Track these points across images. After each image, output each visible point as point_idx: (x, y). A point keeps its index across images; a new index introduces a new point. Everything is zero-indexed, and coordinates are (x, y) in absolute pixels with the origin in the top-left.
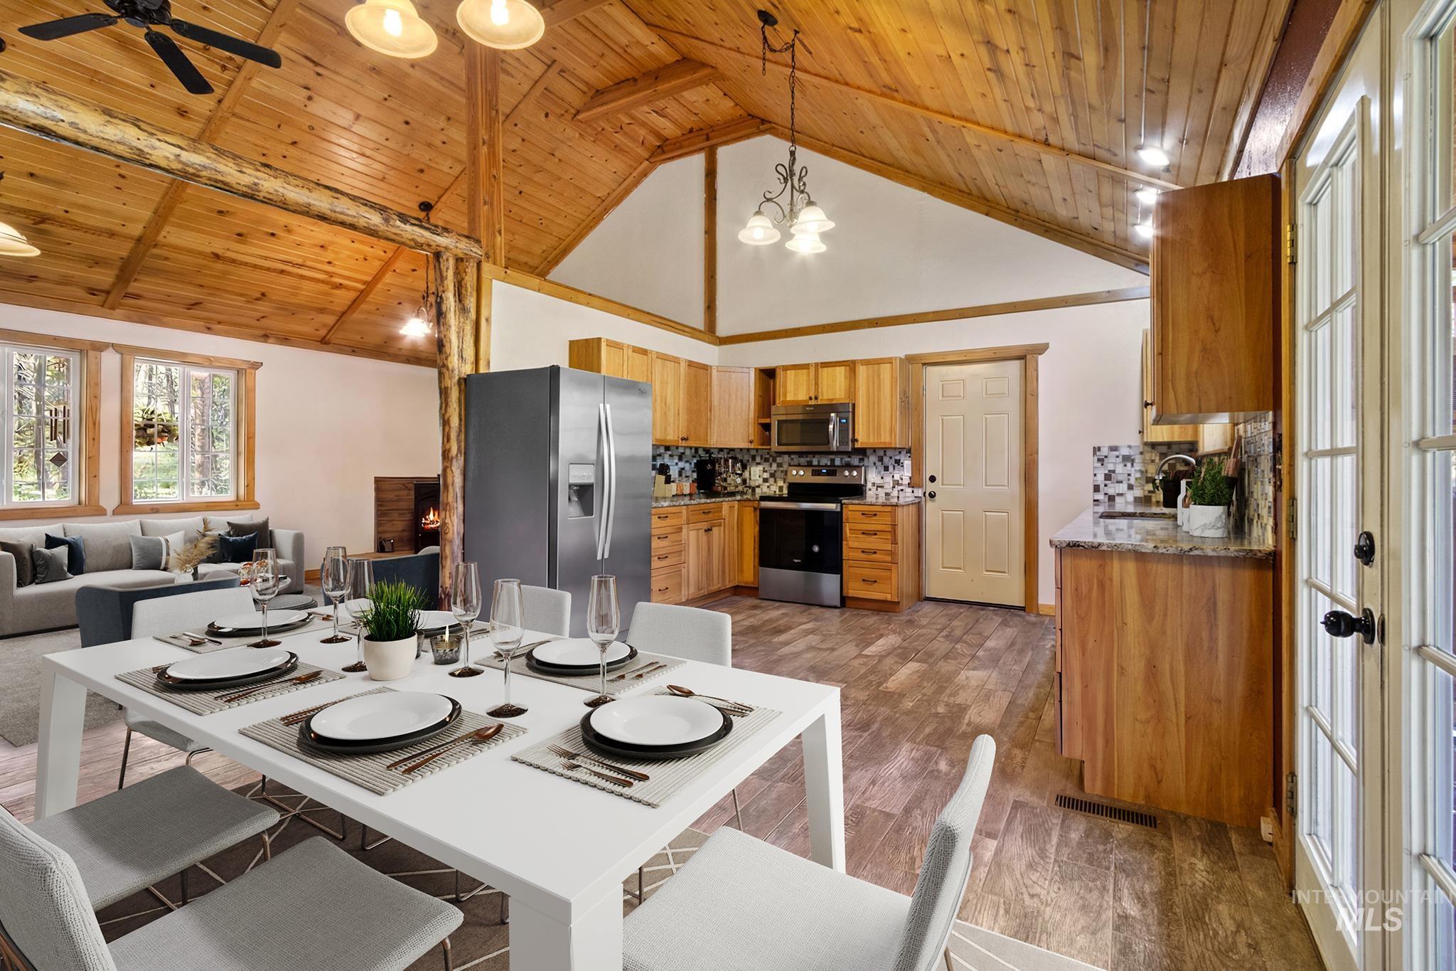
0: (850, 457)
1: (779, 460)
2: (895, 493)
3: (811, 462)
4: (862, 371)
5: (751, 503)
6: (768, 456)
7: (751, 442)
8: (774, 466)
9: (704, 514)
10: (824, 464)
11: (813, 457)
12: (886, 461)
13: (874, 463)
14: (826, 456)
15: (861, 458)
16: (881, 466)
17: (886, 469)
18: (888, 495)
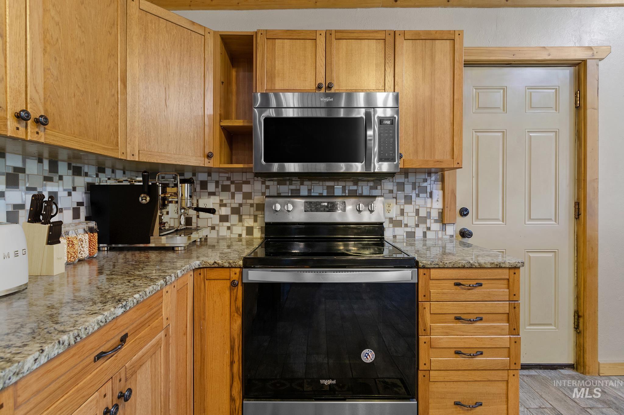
0: (356, 184)
1: (246, 188)
2: (419, 233)
3: (299, 190)
4: (406, 49)
5: (224, 273)
6: (228, 183)
7: (209, 156)
8: (239, 198)
9: (101, 361)
10: (317, 194)
11: (302, 184)
12: (408, 188)
13: (391, 191)
14: (321, 183)
15: (371, 184)
16: (401, 194)
17: (408, 200)
18: (411, 235)
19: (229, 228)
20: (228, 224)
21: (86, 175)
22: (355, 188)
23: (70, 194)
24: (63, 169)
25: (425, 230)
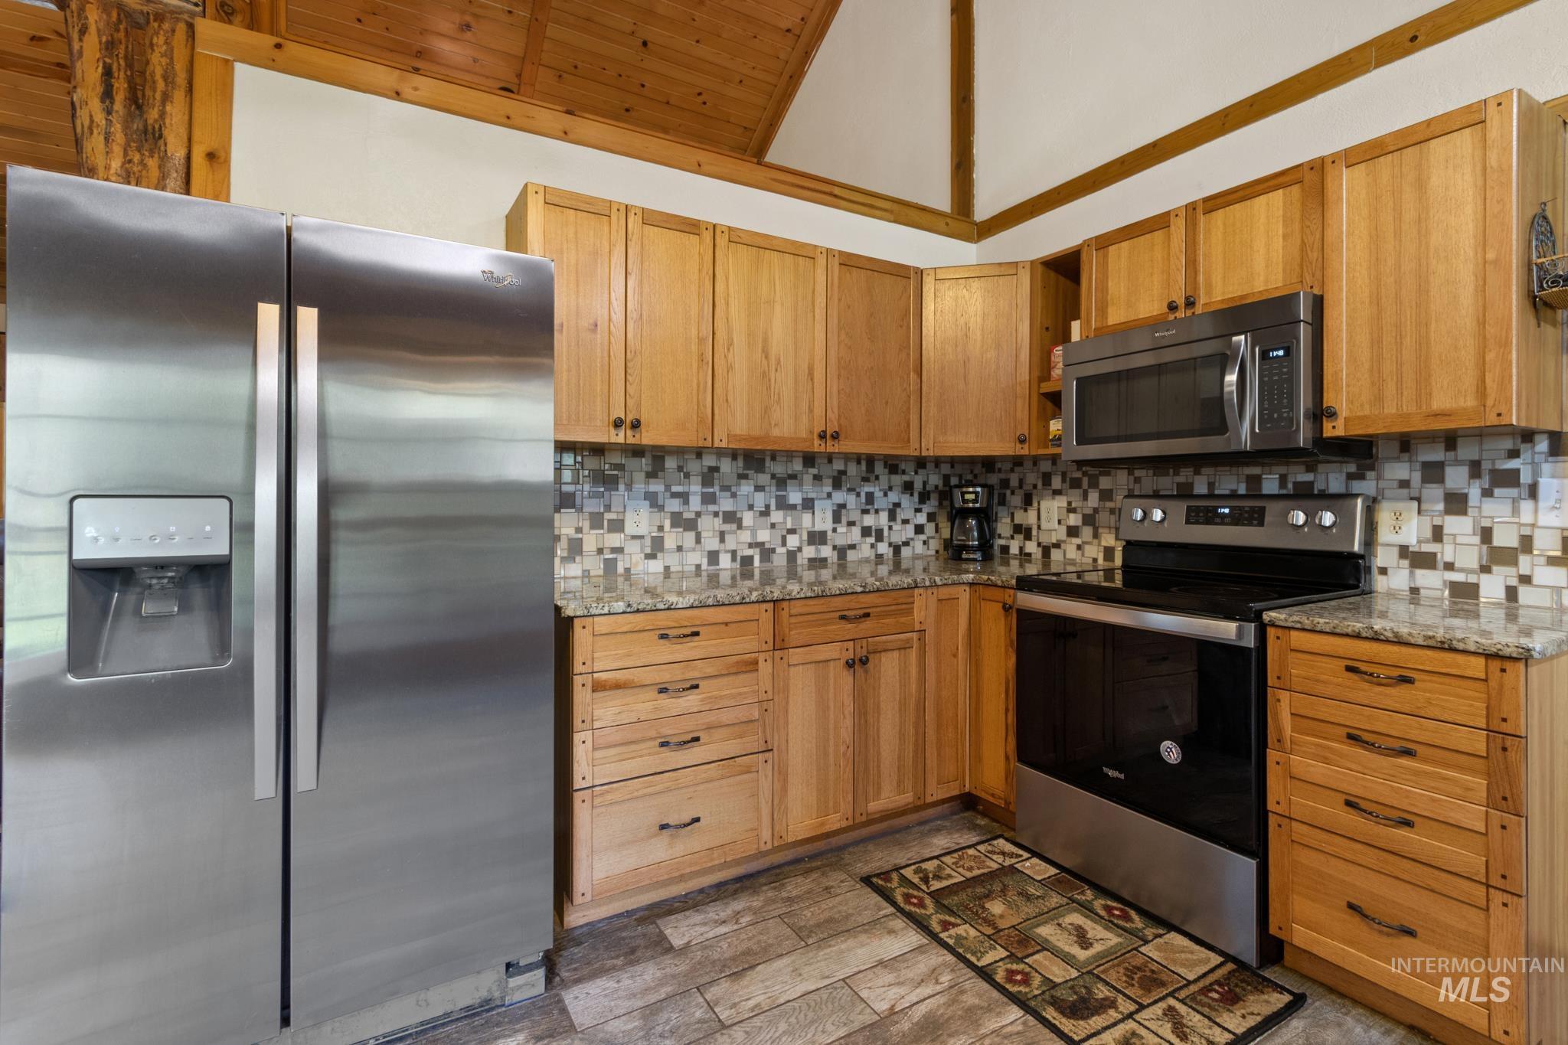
0: (1310, 468)
1: (1105, 482)
2: (1492, 589)
3: (1191, 485)
4: (1348, 185)
5: (997, 594)
6: (1079, 475)
8: (1094, 499)
9: (843, 622)
10: (1227, 492)
11: (1197, 473)
12: (1456, 477)
13: (1404, 484)
14: (1234, 470)
15: (1352, 468)
16: (1434, 494)
17: (1457, 503)
18: (1465, 593)
19: (1079, 547)
20: (1078, 541)
21: (904, 472)
22: (1309, 477)
23: (886, 495)
24: (879, 468)
25: (1513, 582)
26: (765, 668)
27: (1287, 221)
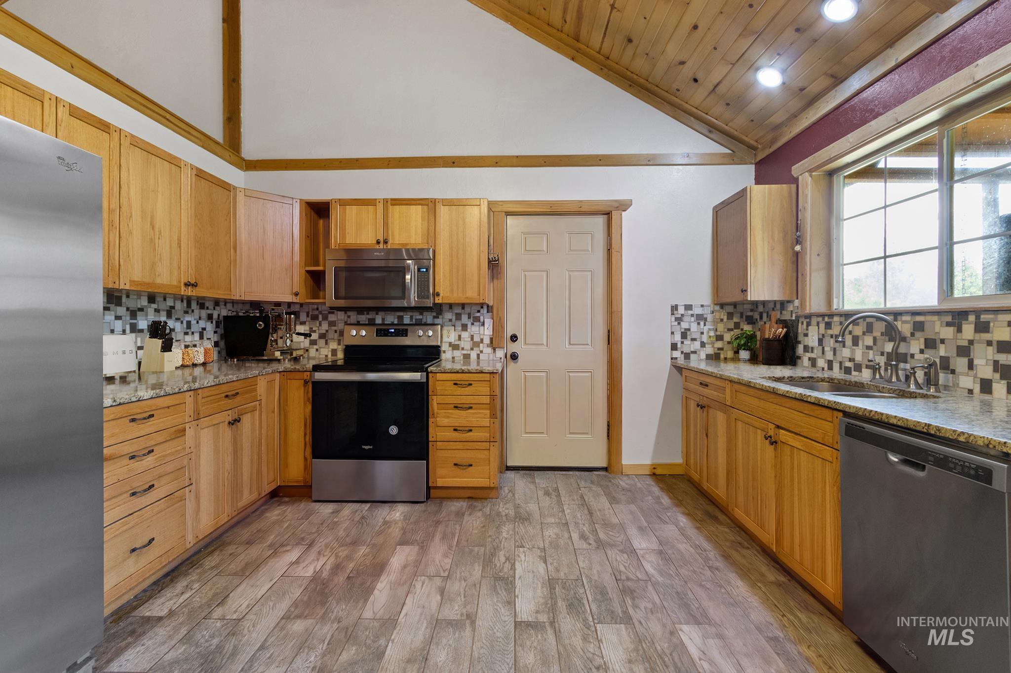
0: (421, 314)
1: (332, 318)
2: (473, 355)
3: (374, 320)
4: (443, 212)
5: (300, 375)
6: (316, 313)
7: (296, 294)
8: (325, 326)
9: (227, 399)
10: (390, 323)
11: (377, 314)
12: (465, 318)
13: (450, 320)
14: (393, 313)
15: (434, 314)
16: (459, 324)
17: (464, 327)
18: (467, 357)
19: (317, 350)
20: (316, 347)
21: (208, 308)
22: (421, 317)
23: (198, 322)
24: (194, 305)
25: (479, 352)
26: (190, 433)
27: (423, 219)
